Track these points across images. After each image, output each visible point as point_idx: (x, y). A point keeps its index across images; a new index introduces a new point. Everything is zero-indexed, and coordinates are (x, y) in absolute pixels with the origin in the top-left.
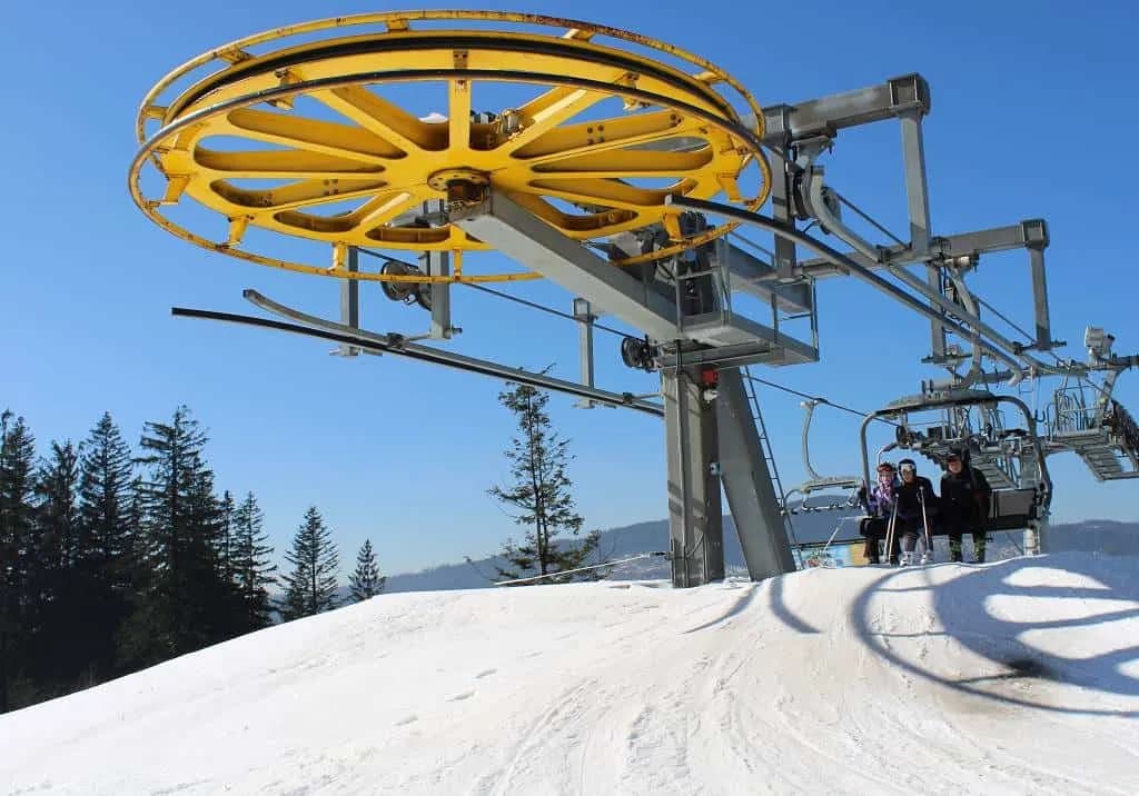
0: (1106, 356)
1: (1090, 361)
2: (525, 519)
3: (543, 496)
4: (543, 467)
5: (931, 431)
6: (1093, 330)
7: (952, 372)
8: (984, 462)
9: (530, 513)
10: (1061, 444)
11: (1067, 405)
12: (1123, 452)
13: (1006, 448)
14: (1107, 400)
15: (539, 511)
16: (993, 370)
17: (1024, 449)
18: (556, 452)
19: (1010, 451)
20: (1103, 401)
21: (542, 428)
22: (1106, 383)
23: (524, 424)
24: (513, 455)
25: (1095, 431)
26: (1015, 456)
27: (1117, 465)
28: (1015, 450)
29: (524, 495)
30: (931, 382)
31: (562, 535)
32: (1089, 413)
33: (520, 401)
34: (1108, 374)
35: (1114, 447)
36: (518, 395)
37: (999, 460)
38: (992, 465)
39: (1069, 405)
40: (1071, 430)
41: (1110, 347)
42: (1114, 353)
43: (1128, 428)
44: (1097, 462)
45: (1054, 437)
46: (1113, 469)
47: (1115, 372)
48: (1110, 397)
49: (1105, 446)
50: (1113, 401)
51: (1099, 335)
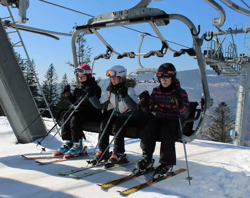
7: (218, 28)
8: (227, 66)
13: (235, 61)
16: (235, 29)
17: (243, 62)
19: (237, 62)
26: (239, 64)
28: (239, 62)
37: (234, 65)
38: (230, 67)
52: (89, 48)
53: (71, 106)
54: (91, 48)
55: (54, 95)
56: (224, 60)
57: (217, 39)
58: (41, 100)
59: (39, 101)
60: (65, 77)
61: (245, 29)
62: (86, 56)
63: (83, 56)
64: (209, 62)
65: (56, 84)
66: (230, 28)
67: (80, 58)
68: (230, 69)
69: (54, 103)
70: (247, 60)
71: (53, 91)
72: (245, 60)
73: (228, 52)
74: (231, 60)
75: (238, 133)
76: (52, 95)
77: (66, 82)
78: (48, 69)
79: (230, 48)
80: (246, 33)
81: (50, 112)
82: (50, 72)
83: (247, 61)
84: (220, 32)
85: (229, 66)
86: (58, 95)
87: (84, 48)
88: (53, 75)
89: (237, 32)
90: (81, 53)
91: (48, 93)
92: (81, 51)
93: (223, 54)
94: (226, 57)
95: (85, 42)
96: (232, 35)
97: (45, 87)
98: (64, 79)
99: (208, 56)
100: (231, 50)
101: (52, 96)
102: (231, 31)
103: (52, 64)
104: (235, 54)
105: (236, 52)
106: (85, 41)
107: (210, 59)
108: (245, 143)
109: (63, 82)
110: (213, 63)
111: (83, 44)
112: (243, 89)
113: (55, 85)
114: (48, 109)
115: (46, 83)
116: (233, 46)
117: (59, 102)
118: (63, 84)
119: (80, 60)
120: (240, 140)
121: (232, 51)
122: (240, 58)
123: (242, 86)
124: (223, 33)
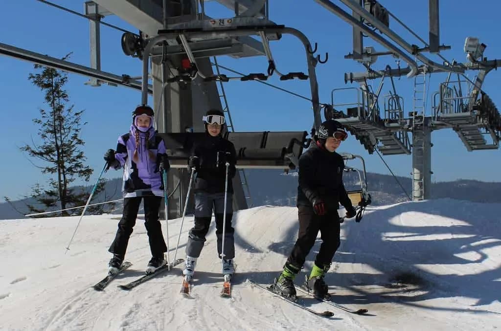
0: (479, 59)
1: (466, 60)
2: (50, 170)
3: (63, 152)
4: (62, 131)
5: (349, 110)
6: (471, 40)
7: (367, 67)
8: (387, 134)
9: (53, 165)
10: (444, 123)
11: (449, 95)
12: (487, 130)
13: (403, 124)
14: (477, 94)
15: (60, 164)
16: (397, 68)
17: (416, 126)
18: (73, 120)
19: (406, 126)
20: (475, 92)
21: (62, 101)
22: (478, 80)
23: (48, 98)
24: (39, 122)
25: (468, 114)
26: (410, 131)
27: (482, 139)
28: (409, 126)
29: (49, 151)
30: (351, 74)
31: (76, 182)
32: (464, 101)
33: (45, 81)
34: (480, 72)
35: (481, 126)
36: (44, 76)
37: (398, 133)
38: (392, 137)
39: (450, 94)
40: (450, 112)
41: (482, 52)
42: (485, 57)
43: (491, 112)
44: (467, 137)
45: (438, 118)
46: (479, 142)
47: (485, 71)
48: (480, 89)
49: (474, 125)
50: (482, 92)
51: (475, 43)
52: (74, 111)
56: (384, 125)
57: (367, 87)
66: (388, 67)
68: (392, 141)
70: (423, 122)
72: (419, 122)
73: (389, 110)
74: (396, 124)
79: (391, 103)
83: (422, 125)
84: (370, 74)
85: (391, 135)
89: (401, 72)
93: (379, 112)
94: (387, 118)
100: (392, 106)
102: (390, 72)
104: (398, 114)
107: (363, 123)
110: (364, 130)
112: (419, 174)
116: (395, 99)
121: (394, 108)
122: (409, 119)
123: (417, 169)
124: (376, 75)
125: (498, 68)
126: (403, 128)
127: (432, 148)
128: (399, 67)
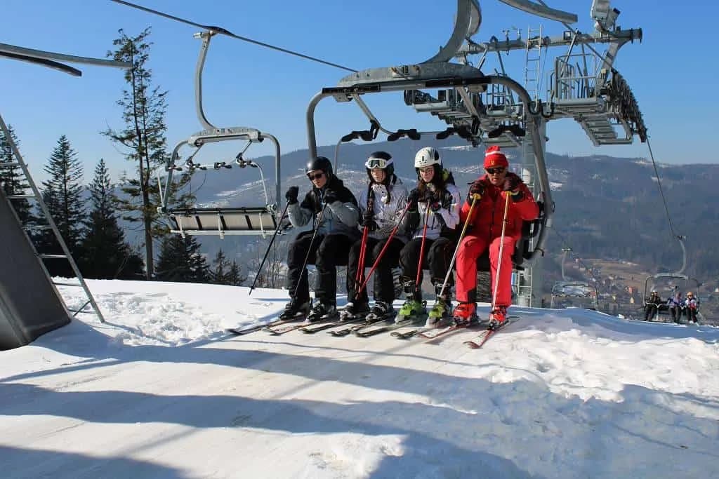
0: (611, 29)
1: (593, 29)
8: (491, 125)
10: (561, 111)
11: (569, 73)
12: (618, 120)
13: (510, 112)
14: (606, 75)
16: (505, 40)
19: (514, 115)
20: (604, 71)
22: (608, 55)
25: (594, 100)
26: (518, 120)
27: (612, 132)
28: (519, 115)
32: (590, 81)
34: (611, 46)
35: (610, 116)
39: (571, 73)
40: (570, 97)
41: (615, 20)
42: (619, 25)
43: (625, 98)
44: (592, 129)
45: (552, 104)
46: (608, 135)
47: (617, 45)
48: (610, 66)
49: (602, 114)
50: (612, 70)
51: (605, 7)
52: (159, 92)
53: (121, 243)
54: (166, 93)
55: (75, 217)
56: (486, 113)
58: (39, 233)
59: (33, 234)
60: (102, 170)
61: (525, 40)
62: (154, 113)
63: (146, 114)
64: (452, 117)
65: (79, 188)
66: (494, 38)
67: (138, 119)
69: (77, 238)
71: (72, 207)
73: (493, 94)
74: (501, 111)
75: (526, 278)
76: (70, 217)
77: (106, 181)
78: (53, 150)
80: (530, 48)
81: (72, 261)
82: (61, 157)
84: (471, 48)
86: (84, 216)
87: (148, 93)
88: (69, 165)
89: (510, 45)
90: (138, 105)
91: (58, 214)
92: (138, 102)
93: (481, 99)
94: (489, 104)
95: (149, 78)
96: (498, 52)
97: (49, 197)
98: (98, 175)
99: (449, 104)
100: (498, 88)
101: (69, 219)
102: (495, 45)
103: (63, 138)
104: (508, 98)
105: (509, 92)
106: (149, 76)
107: (453, 110)
108: (543, 300)
109: (96, 181)
110: (460, 119)
111: (144, 82)
112: (529, 177)
113: (76, 191)
114: (66, 255)
115: (51, 187)
117: (89, 235)
118: (98, 188)
119: (138, 124)
120: (532, 295)
121: (501, 90)
122: (519, 105)
123: (528, 170)
124: (478, 49)
125: (635, 40)
126: (510, 117)
127: (547, 142)
128: (508, 39)
